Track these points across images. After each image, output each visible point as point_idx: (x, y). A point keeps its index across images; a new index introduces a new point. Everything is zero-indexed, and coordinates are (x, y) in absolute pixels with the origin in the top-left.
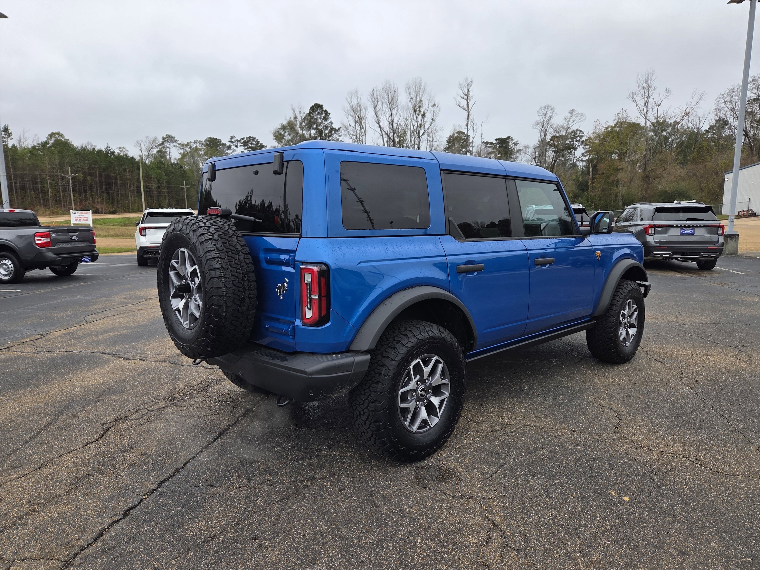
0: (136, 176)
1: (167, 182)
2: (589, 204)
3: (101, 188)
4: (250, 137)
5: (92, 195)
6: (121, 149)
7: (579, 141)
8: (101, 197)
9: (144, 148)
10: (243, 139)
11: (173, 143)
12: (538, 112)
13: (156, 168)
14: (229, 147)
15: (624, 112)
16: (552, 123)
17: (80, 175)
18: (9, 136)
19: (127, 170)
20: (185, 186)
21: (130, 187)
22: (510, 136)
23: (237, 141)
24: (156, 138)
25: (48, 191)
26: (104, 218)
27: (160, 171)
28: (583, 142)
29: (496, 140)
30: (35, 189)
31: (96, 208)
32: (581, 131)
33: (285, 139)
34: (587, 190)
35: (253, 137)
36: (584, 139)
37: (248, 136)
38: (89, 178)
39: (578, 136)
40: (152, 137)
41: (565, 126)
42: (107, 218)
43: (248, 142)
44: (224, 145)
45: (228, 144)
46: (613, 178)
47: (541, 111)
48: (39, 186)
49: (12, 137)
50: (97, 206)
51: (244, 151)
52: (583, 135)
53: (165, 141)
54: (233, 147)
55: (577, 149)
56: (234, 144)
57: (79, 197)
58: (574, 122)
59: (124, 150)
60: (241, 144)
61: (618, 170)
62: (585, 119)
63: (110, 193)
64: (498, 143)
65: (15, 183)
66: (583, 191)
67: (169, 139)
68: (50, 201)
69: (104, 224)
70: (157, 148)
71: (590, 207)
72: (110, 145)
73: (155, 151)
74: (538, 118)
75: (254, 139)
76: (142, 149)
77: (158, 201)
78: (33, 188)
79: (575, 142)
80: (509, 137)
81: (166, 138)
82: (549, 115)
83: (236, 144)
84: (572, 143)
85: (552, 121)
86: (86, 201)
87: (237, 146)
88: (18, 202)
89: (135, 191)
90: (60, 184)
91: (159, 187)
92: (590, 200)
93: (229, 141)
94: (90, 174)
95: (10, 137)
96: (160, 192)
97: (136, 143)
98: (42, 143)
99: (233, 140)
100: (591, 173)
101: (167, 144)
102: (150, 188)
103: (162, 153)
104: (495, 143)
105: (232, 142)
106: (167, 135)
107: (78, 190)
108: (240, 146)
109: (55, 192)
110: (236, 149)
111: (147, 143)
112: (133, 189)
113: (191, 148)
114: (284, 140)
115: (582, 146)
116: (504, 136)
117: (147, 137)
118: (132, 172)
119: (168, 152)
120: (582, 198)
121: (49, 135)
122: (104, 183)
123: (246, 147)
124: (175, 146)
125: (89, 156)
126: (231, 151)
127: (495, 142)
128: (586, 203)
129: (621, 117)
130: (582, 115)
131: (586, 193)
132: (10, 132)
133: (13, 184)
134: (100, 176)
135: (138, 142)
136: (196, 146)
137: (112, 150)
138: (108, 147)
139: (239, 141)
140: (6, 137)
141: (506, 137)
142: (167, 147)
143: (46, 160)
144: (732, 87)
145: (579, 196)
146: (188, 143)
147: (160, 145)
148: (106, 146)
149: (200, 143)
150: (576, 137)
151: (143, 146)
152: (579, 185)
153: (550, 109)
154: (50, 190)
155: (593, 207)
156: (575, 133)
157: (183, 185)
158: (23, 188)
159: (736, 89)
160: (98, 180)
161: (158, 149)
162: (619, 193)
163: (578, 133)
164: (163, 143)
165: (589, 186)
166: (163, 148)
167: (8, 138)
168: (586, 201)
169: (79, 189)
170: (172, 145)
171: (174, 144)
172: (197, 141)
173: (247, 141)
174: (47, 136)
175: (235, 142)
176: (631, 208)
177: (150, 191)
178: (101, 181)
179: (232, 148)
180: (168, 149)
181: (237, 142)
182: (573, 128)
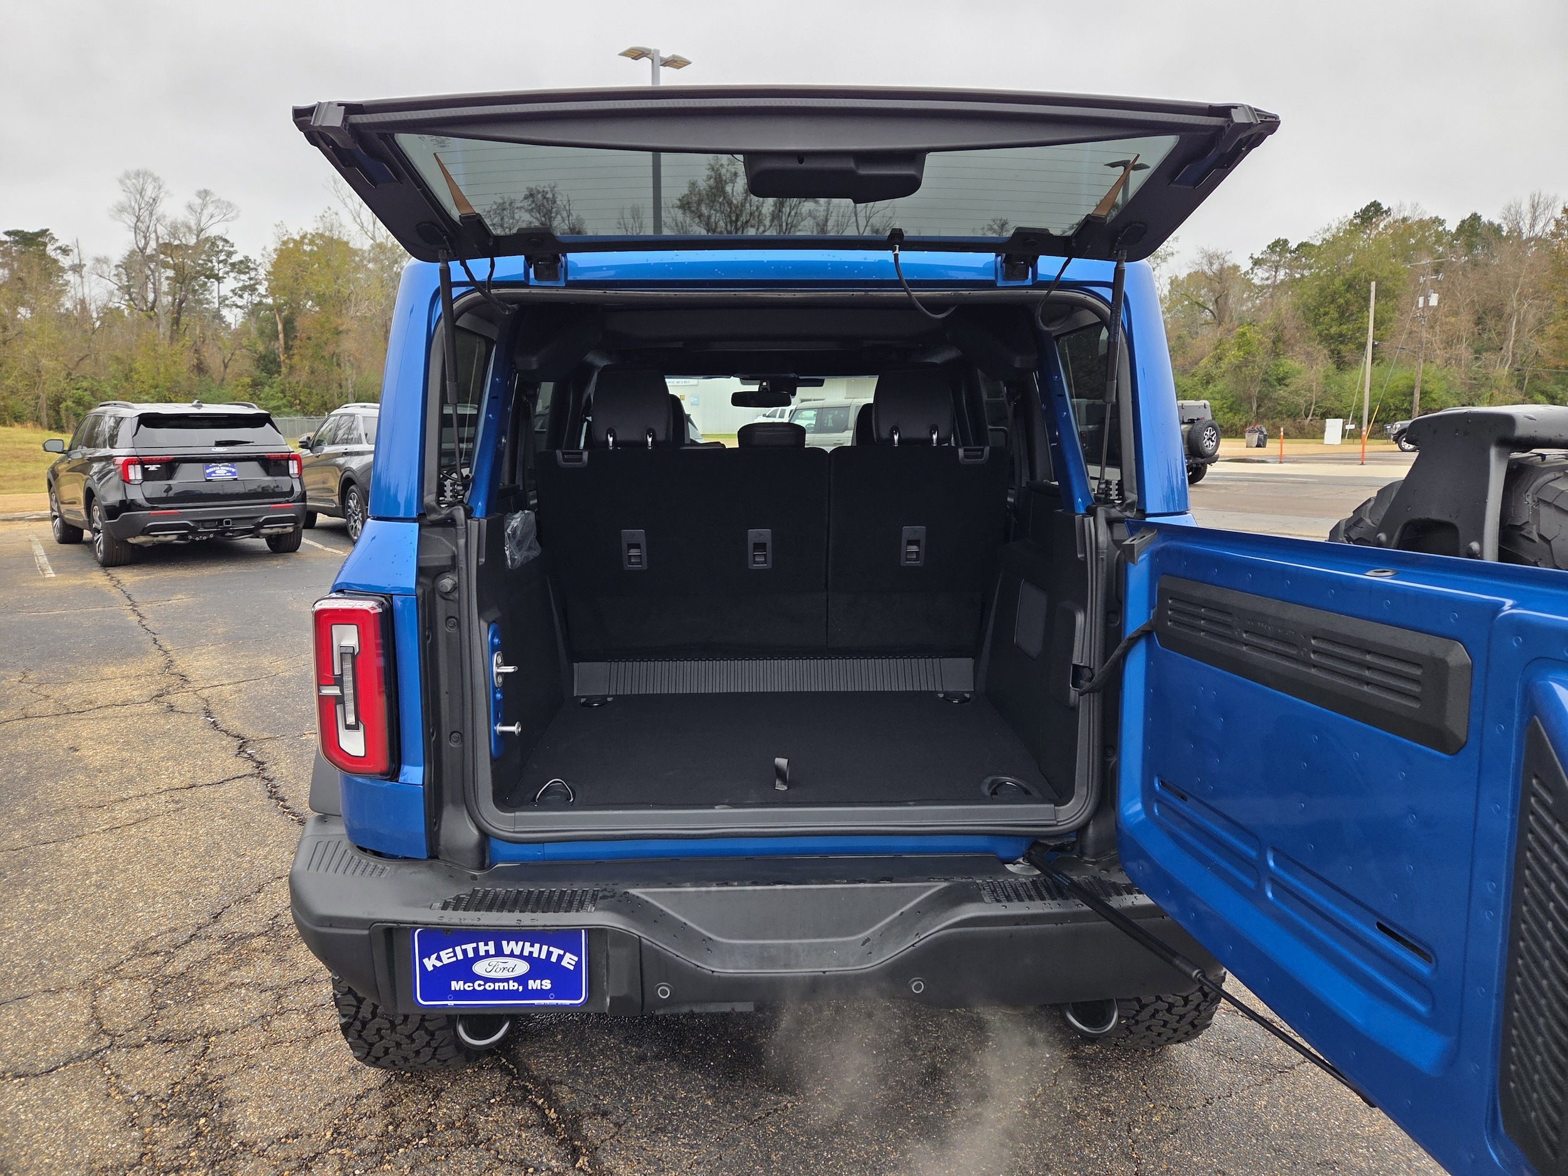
2: (289, 401)
7: (225, 262)
12: (121, 182)
15: (334, 216)
16: (160, 213)
22: (48, 230)
28: (233, 265)
29: (8, 233)
32: (226, 241)
34: (279, 373)
36: (235, 259)
39: (221, 251)
41: (193, 224)
46: (331, 348)
47: (128, 181)
52: (231, 249)
55: (225, 280)
58: (214, 220)
61: (339, 333)
62: (237, 216)
64: (16, 242)
66: (270, 373)
71: (291, 407)
74: (120, 196)
79: (216, 264)
80: (44, 233)
82: (149, 192)
84: (210, 264)
85: (160, 209)
92: (288, 393)
100: (281, 336)
104: (6, 242)
115: (232, 275)
116: (31, 228)
120: (271, 387)
127: (6, 238)
128: (282, 399)
129: (328, 225)
130: (229, 205)
131: (277, 379)
141: (36, 230)
144: (501, 201)
145: (262, 384)
150: (218, 252)
152: (258, 360)
153: (150, 180)
155: (298, 407)
156: (213, 244)
159: (507, 205)
162: (347, 379)
163: (220, 244)
165: (279, 362)
168: (281, 395)
176: (342, 416)
182: (213, 231)
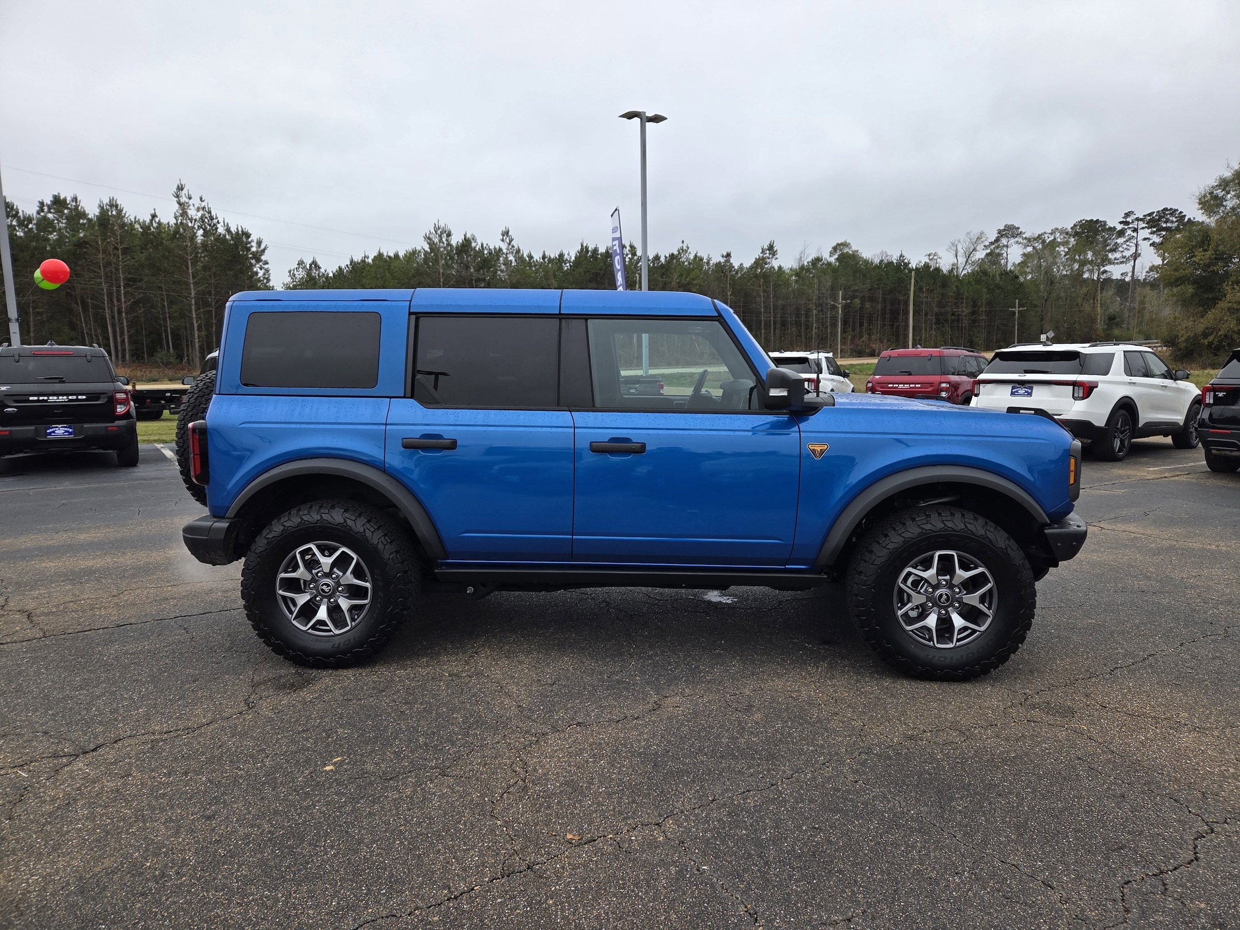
0: (938, 297)
1: (989, 303)
3: (884, 319)
4: (1166, 209)
5: (870, 329)
6: (931, 257)
8: (880, 333)
9: (961, 252)
10: (1150, 215)
11: (1016, 237)
13: (973, 283)
14: (1121, 233)
17: (857, 301)
18: (774, 255)
19: (924, 290)
20: (1017, 310)
21: (926, 314)
23: (1138, 219)
24: (982, 233)
25: (813, 326)
26: (863, 364)
27: (979, 287)
30: (798, 324)
31: (872, 348)
33: (1225, 207)
35: (1171, 209)
37: (1160, 209)
38: (868, 305)
40: (975, 232)
42: (867, 364)
43: (1159, 220)
44: (1113, 229)
45: (1119, 227)
48: (803, 319)
49: (777, 256)
50: (874, 346)
51: (1150, 236)
53: (1002, 235)
54: (1129, 232)
56: (1131, 226)
57: (851, 333)
59: (935, 257)
60: (1144, 225)
63: (895, 326)
65: (774, 317)
67: (1010, 231)
68: (813, 340)
69: (860, 371)
70: (987, 249)
72: (904, 254)
73: (980, 254)
75: (1173, 212)
76: (959, 254)
77: (970, 335)
78: (796, 323)
81: (1004, 230)
83: (1135, 225)
86: (861, 337)
87: (1135, 230)
88: (775, 342)
89: (934, 320)
90: (829, 316)
91: (973, 313)
93: (1121, 223)
94: (872, 299)
95: (775, 257)
96: (974, 321)
97: (950, 244)
98: (812, 260)
99: (1129, 220)
101: (1004, 241)
102: (959, 315)
103: (994, 257)
105: (1127, 223)
106: (1006, 226)
107: (851, 324)
108: (1143, 228)
109: (821, 327)
110: (1135, 234)
111: (967, 243)
112: (931, 318)
113: (1044, 242)
114: (1222, 208)
117: (968, 234)
118: (932, 291)
119: (1005, 255)
121: (833, 248)
122: (888, 312)
123: (1155, 229)
124: (1017, 242)
125: (872, 273)
126: (1125, 240)
132: (775, 249)
133: (772, 319)
134: (884, 300)
135: (953, 244)
136: (1055, 239)
137: (906, 261)
138: (901, 256)
139: (1141, 220)
140: (771, 256)
142: (1004, 246)
143: (814, 284)
146: (1039, 235)
147: (992, 243)
148: (899, 256)
149: (1063, 232)
151: (959, 249)
154: (814, 325)
157: (1015, 308)
158: (784, 324)
160: (879, 307)
161: (989, 251)
164: (997, 240)
166: (998, 247)
167: (772, 257)
169: (854, 322)
170: (1012, 241)
171: (1016, 239)
172: (1057, 229)
173: (1157, 218)
174: (831, 249)
175: (1133, 222)
177: (958, 321)
178: (884, 309)
179: (1127, 234)
180: (1005, 249)
181: (1136, 223)
